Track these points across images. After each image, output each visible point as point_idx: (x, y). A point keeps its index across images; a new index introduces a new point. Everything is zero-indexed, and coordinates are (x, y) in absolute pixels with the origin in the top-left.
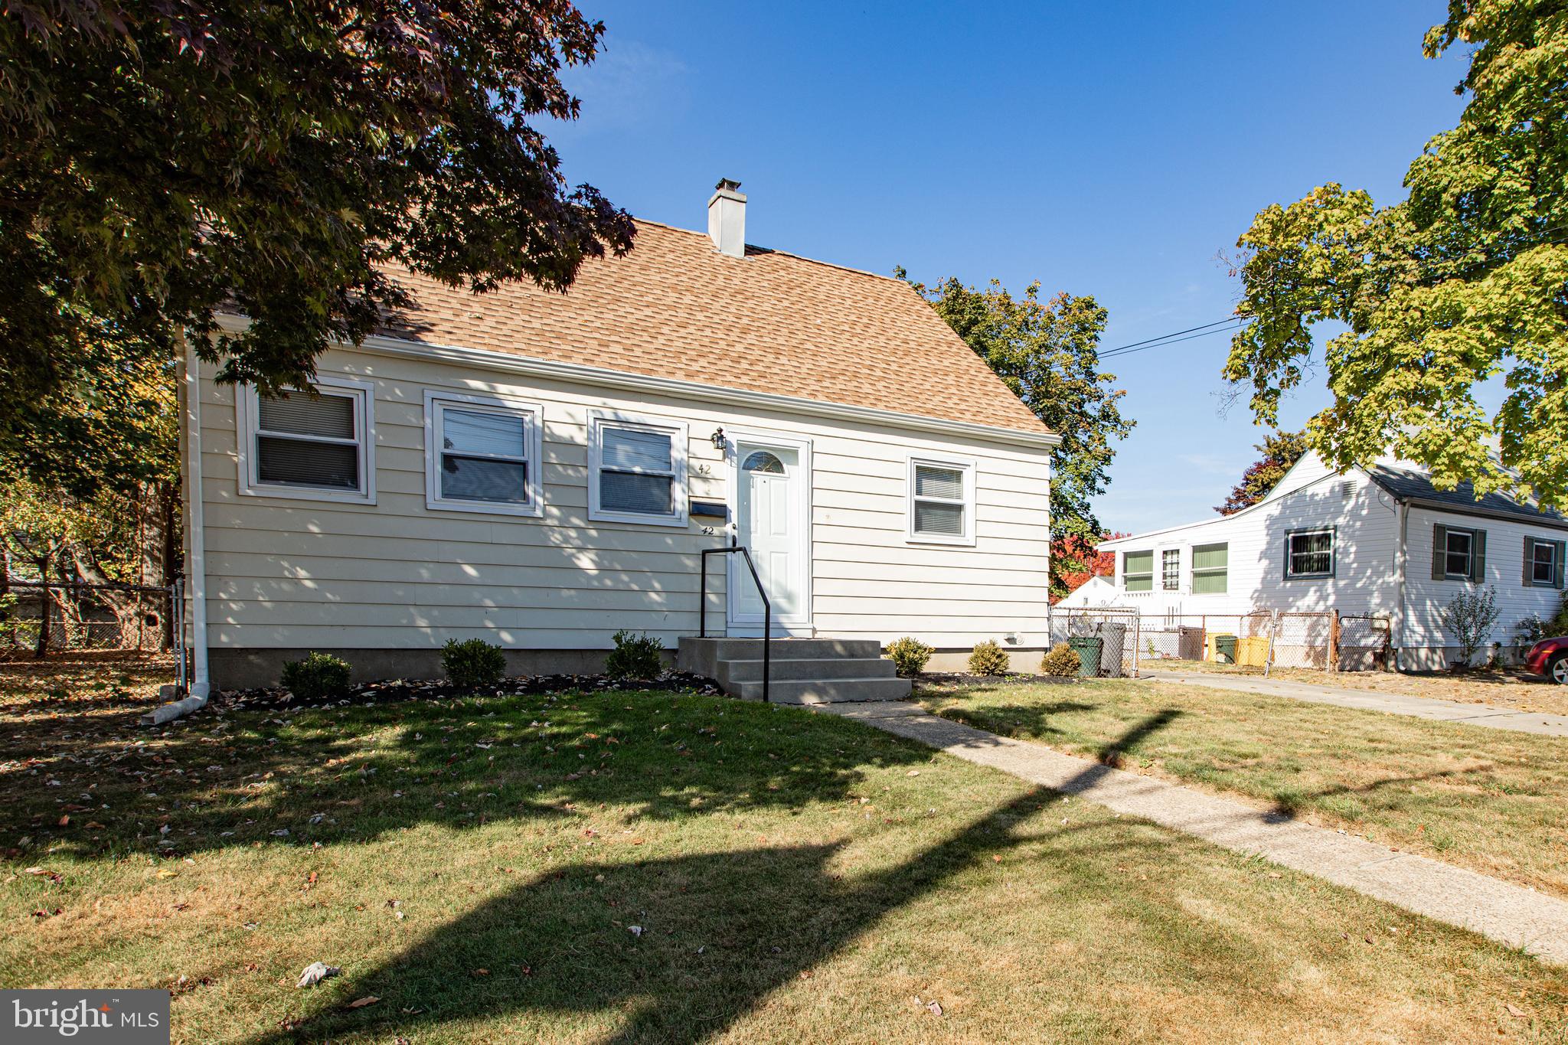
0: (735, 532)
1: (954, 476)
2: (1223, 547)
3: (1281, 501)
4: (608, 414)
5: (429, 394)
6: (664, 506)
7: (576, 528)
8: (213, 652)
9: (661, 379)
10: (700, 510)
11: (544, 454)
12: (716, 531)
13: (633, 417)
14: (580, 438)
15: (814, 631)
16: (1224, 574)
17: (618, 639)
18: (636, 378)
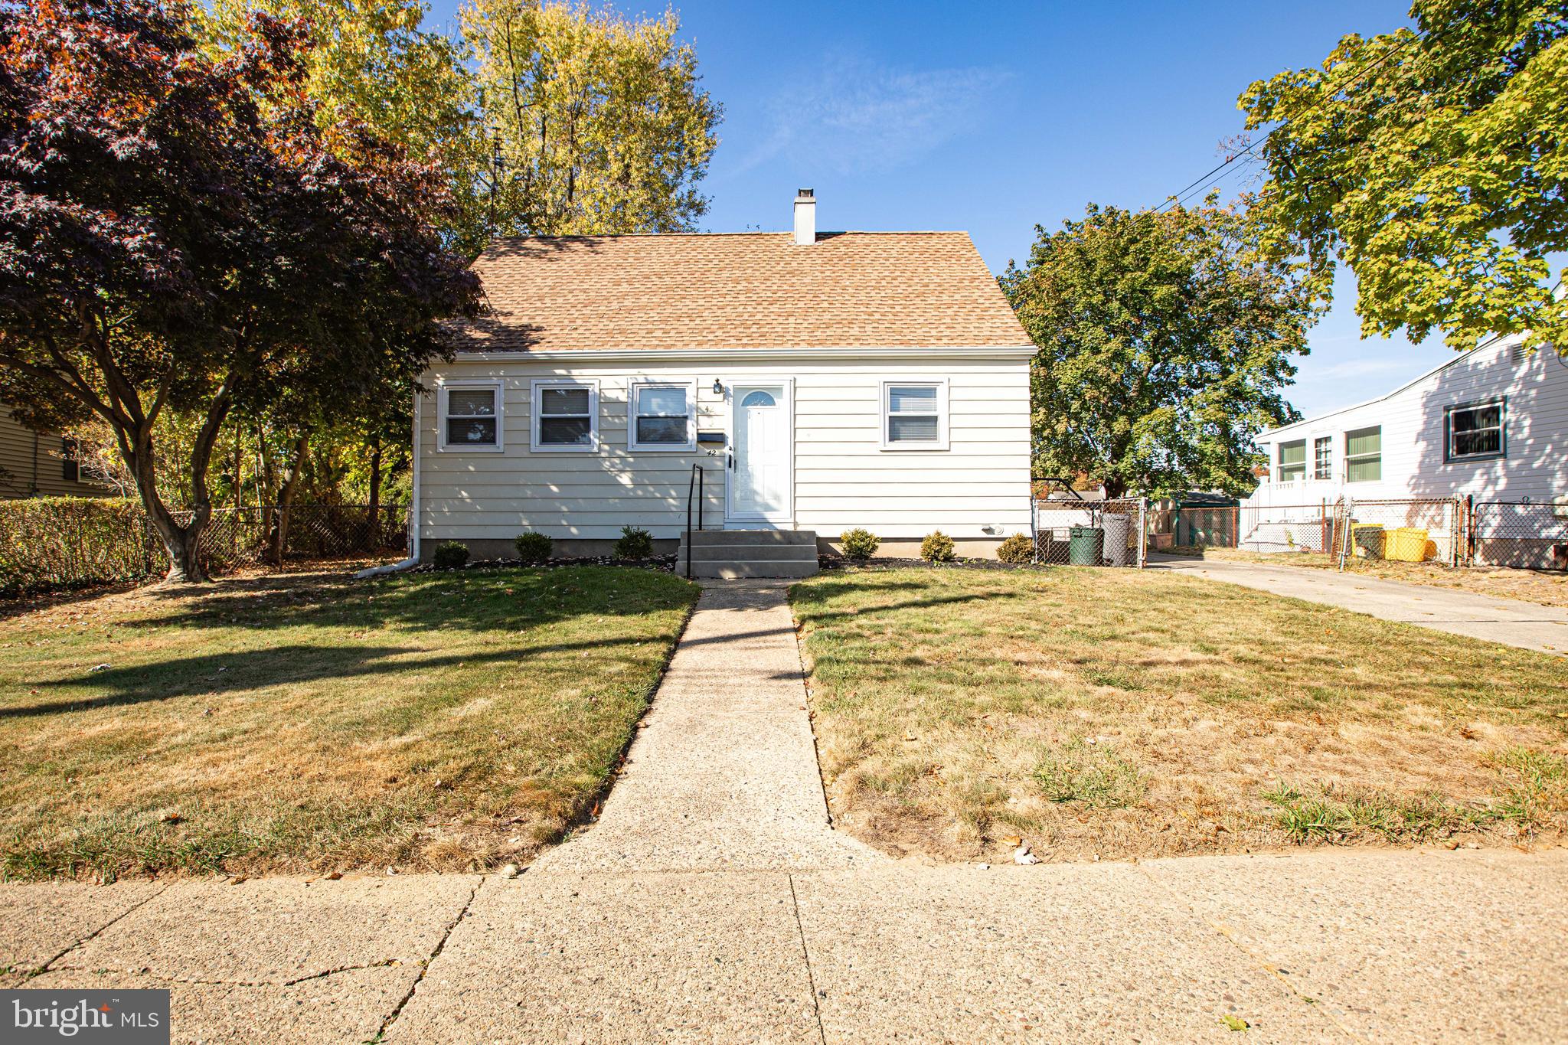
0: (731, 453)
1: (928, 392)
2: (1375, 431)
3: (1439, 375)
4: (641, 379)
5: (534, 382)
6: (680, 437)
7: (620, 457)
8: (422, 541)
9: (679, 351)
10: (704, 439)
11: (600, 410)
12: (718, 452)
13: (658, 379)
14: (623, 397)
15: (796, 524)
16: (1377, 460)
17: (626, 531)
18: (660, 353)
